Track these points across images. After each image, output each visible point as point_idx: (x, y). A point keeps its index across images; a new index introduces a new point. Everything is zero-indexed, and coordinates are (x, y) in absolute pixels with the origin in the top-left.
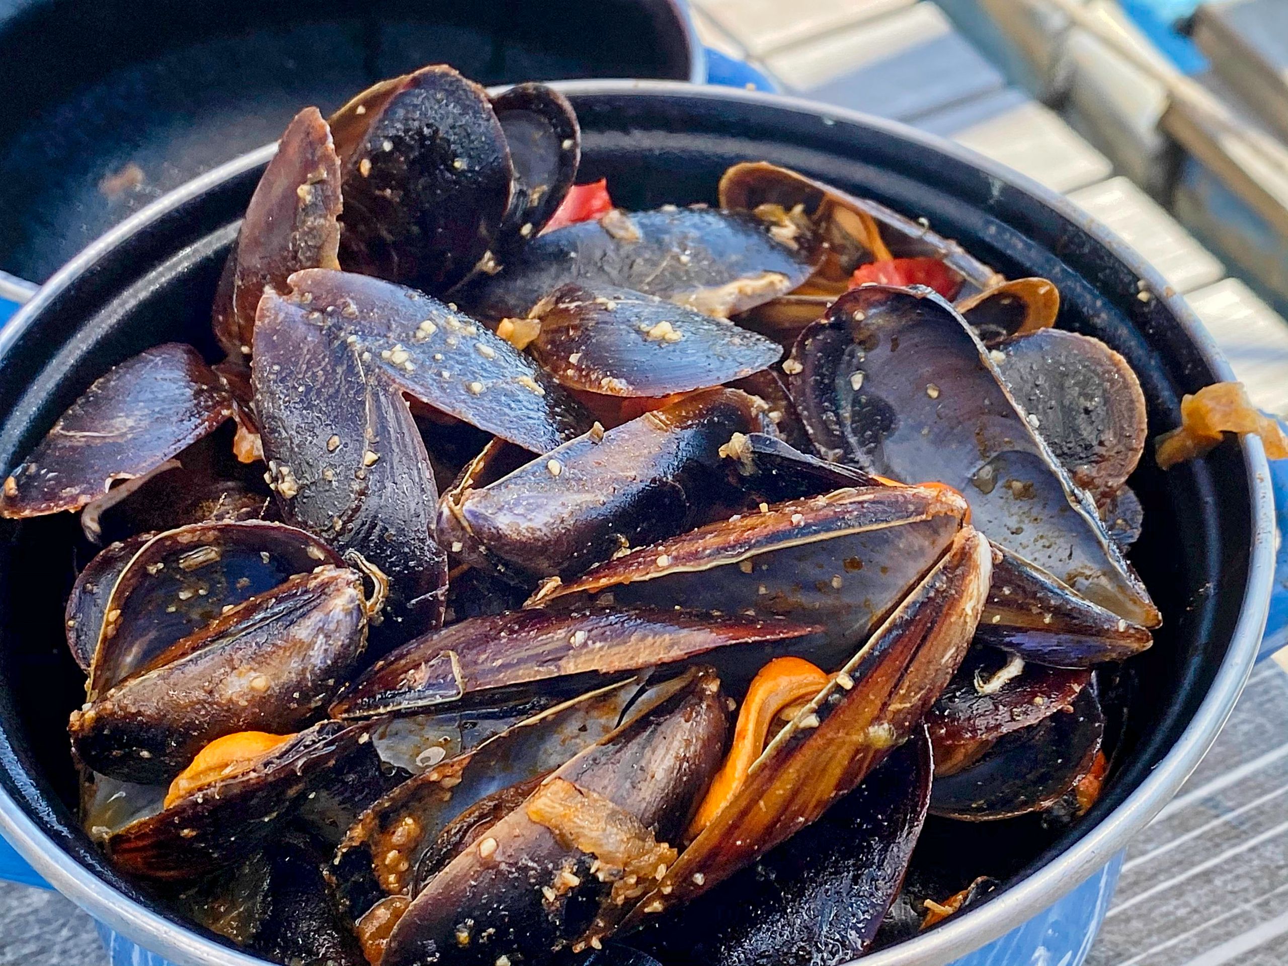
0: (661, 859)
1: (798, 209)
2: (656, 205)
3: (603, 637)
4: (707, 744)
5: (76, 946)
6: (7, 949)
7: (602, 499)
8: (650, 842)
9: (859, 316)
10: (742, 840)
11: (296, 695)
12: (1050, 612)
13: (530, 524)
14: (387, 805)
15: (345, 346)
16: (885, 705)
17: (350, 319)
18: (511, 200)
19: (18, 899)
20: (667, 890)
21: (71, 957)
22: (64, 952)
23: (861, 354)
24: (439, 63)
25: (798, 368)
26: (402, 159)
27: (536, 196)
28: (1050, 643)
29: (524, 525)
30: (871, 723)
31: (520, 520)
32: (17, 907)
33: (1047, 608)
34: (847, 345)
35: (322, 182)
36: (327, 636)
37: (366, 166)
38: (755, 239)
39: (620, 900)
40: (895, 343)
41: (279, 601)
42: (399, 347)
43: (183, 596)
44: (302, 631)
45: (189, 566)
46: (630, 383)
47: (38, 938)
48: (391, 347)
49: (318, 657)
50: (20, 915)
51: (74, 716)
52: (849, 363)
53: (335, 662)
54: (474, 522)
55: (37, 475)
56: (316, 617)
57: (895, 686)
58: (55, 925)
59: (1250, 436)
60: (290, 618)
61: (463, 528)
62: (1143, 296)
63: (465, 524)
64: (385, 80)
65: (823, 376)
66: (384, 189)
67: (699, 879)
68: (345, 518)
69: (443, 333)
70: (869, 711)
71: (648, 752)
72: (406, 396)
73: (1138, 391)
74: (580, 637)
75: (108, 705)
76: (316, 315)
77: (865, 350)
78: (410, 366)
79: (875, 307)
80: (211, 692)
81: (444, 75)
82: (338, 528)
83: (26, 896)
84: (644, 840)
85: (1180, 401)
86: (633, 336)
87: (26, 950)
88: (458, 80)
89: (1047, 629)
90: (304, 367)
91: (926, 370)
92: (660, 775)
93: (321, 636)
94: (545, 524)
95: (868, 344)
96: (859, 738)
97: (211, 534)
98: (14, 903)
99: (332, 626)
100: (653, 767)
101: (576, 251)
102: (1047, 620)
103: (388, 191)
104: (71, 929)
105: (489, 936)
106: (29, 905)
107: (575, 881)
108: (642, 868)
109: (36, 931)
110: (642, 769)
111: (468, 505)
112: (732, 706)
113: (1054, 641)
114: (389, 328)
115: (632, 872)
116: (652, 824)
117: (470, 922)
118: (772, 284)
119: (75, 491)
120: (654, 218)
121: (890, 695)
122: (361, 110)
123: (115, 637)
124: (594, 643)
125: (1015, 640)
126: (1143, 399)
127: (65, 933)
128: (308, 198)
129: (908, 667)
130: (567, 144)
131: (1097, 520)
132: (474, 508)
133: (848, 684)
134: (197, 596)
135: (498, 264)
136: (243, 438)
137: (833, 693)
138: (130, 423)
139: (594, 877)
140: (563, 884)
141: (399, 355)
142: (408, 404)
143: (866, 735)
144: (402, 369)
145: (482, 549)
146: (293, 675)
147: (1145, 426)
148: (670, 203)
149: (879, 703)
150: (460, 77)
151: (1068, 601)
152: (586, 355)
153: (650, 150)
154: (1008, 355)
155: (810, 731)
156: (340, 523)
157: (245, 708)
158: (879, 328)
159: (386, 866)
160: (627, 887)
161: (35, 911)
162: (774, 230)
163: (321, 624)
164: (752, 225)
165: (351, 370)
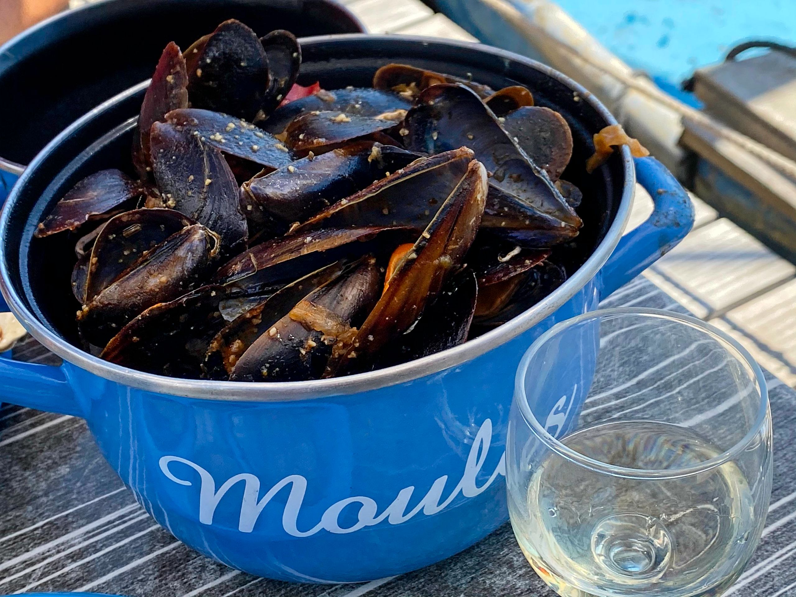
0: (353, 334)
1: (413, 84)
2: (344, 88)
3: (319, 237)
4: (372, 285)
5: (85, 489)
6: (50, 494)
7: (315, 182)
8: (348, 326)
9: (432, 103)
10: (389, 317)
11: (181, 283)
12: (528, 218)
13: (281, 192)
14: (227, 331)
15: (193, 136)
16: (446, 246)
17: (195, 126)
18: (270, 84)
19: (53, 472)
20: (357, 345)
21: (83, 494)
22: (78, 493)
23: (435, 122)
24: (230, 19)
25: (407, 132)
26: (216, 66)
27: (283, 83)
28: (531, 235)
29: (279, 192)
30: (441, 256)
31: (276, 191)
32: (53, 476)
33: (526, 217)
34: (429, 118)
35: (178, 72)
36: (193, 253)
37: (199, 72)
38: (391, 98)
39: (336, 356)
40: (450, 114)
41: (169, 242)
42: (218, 134)
43: (126, 253)
44: (181, 252)
45: (127, 235)
46: (326, 139)
47: (66, 487)
48: (214, 134)
49: (189, 264)
50: (55, 479)
51: (79, 313)
52: (430, 128)
53: (197, 265)
54: (255, 192)
55: (53, 219)
56: (187, 245)
57: (450, 236)
58: (73, 481)
59: (624, 146)
60: (175, 247)
61: (251, 197)
62: (576, 99)
63: (252, 195)
64: (205, 35)
65: (418, 135)
66: (208, 82)
67: (371, 338)
68: (199, 212)
69: (239, 127)
70: (439, 250)
71: (344, 290)
72: (223, 152)
73: (567, 128)
74: (309, 239)
75: (94, 303)
76: (179, 127)
77: (437, 120)
78: (223, 141)
79: (438, 98)
80: (142, 288)
81: (233, 23)
82: (196, 217)
83: (58, 471)
84: (344, 326)
85: (593, 137)
86: (328, 123)
87: (60, 494)
88: (239, 25)
89: (528, 228)
90: (175, 148)
91: (467, 126)
92: (350, 298)
93: (190, 253)
94: (288, 192)
95: (438, 117)
96: (436, 262)
97: (137, 216)
98: (52, 474)
99: (194, 248)
100: (347, 295)
101: (305, 107)
102: (527, 222)
103: (211, 83)
104: (82, 482)
105: (277, 371)
106: (59, 474)
107: (314, 344)
108: (345, 338)
109: (64, 485)
110: (342, 296)
111: (252, 185)
112: (382, 270)
113: (532, 234)
114: (213, 128)
115: (340, 341)
116: (348, 319)
117: (268, 365)
118: (400, 114)
119: (72, 221)
120: (341, 92)
121: (448, 241)
122: (195, 51)
123: (96, 273)
124: (315, 240)
125: (513, 235)
126: (570, 131)
127: (79, 484)
128: (172, 81)
129: (454, 227)
130: (295, 55)
131: (548, 180)
132: (255, 186)
133: (428, 236)
134: (132, 253)
135: (266, 115)
136: (150, 200)
137: (422, 241)
138: (95, 194)
139: (323, 343)
140: (309, 346)
141: (218, 137)
142: (223, 156)
143: (440, 261)
144: (219, 142)
145: (261, 208)
146: (179, 273)
147: (572, 143)
148: (350, 85)
149: (443, 246)
150: (240, 23)
151: (536, 214)
152: (306, 135)
153: (341, 68)
154: (506, 119)
155: (413, 261)
156: (197, 214)
157: (157, 293)
158: (442, 107)
159: (230, 363)
160: (338, 348)
161: (64, 476)
162: (402, 93)
163: (189, 248)
164: (390, 92)
165: (196, 145)
